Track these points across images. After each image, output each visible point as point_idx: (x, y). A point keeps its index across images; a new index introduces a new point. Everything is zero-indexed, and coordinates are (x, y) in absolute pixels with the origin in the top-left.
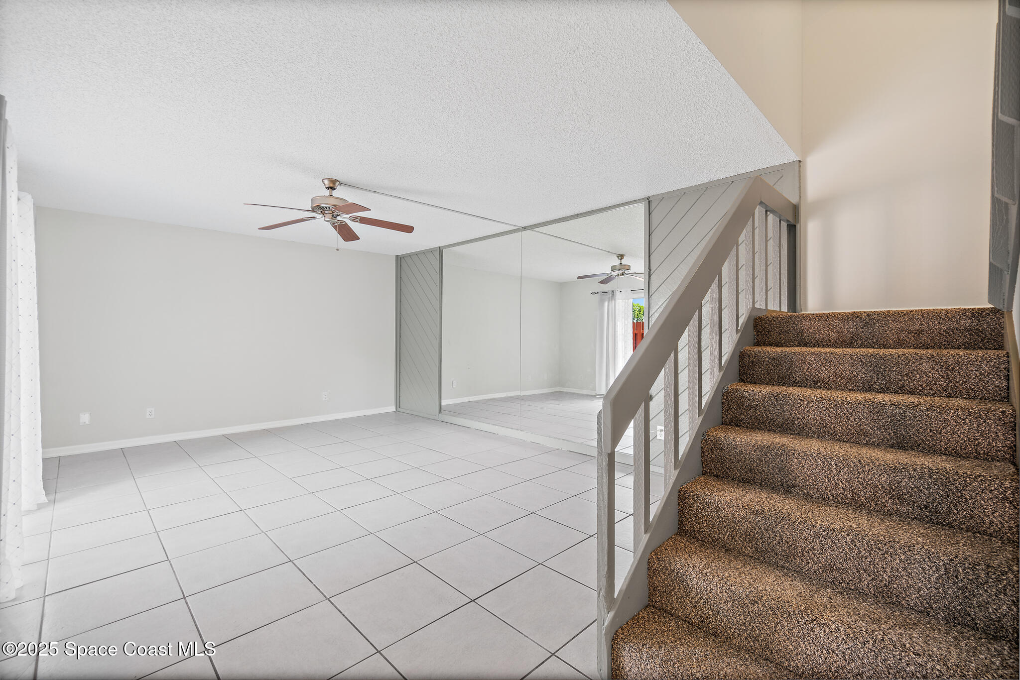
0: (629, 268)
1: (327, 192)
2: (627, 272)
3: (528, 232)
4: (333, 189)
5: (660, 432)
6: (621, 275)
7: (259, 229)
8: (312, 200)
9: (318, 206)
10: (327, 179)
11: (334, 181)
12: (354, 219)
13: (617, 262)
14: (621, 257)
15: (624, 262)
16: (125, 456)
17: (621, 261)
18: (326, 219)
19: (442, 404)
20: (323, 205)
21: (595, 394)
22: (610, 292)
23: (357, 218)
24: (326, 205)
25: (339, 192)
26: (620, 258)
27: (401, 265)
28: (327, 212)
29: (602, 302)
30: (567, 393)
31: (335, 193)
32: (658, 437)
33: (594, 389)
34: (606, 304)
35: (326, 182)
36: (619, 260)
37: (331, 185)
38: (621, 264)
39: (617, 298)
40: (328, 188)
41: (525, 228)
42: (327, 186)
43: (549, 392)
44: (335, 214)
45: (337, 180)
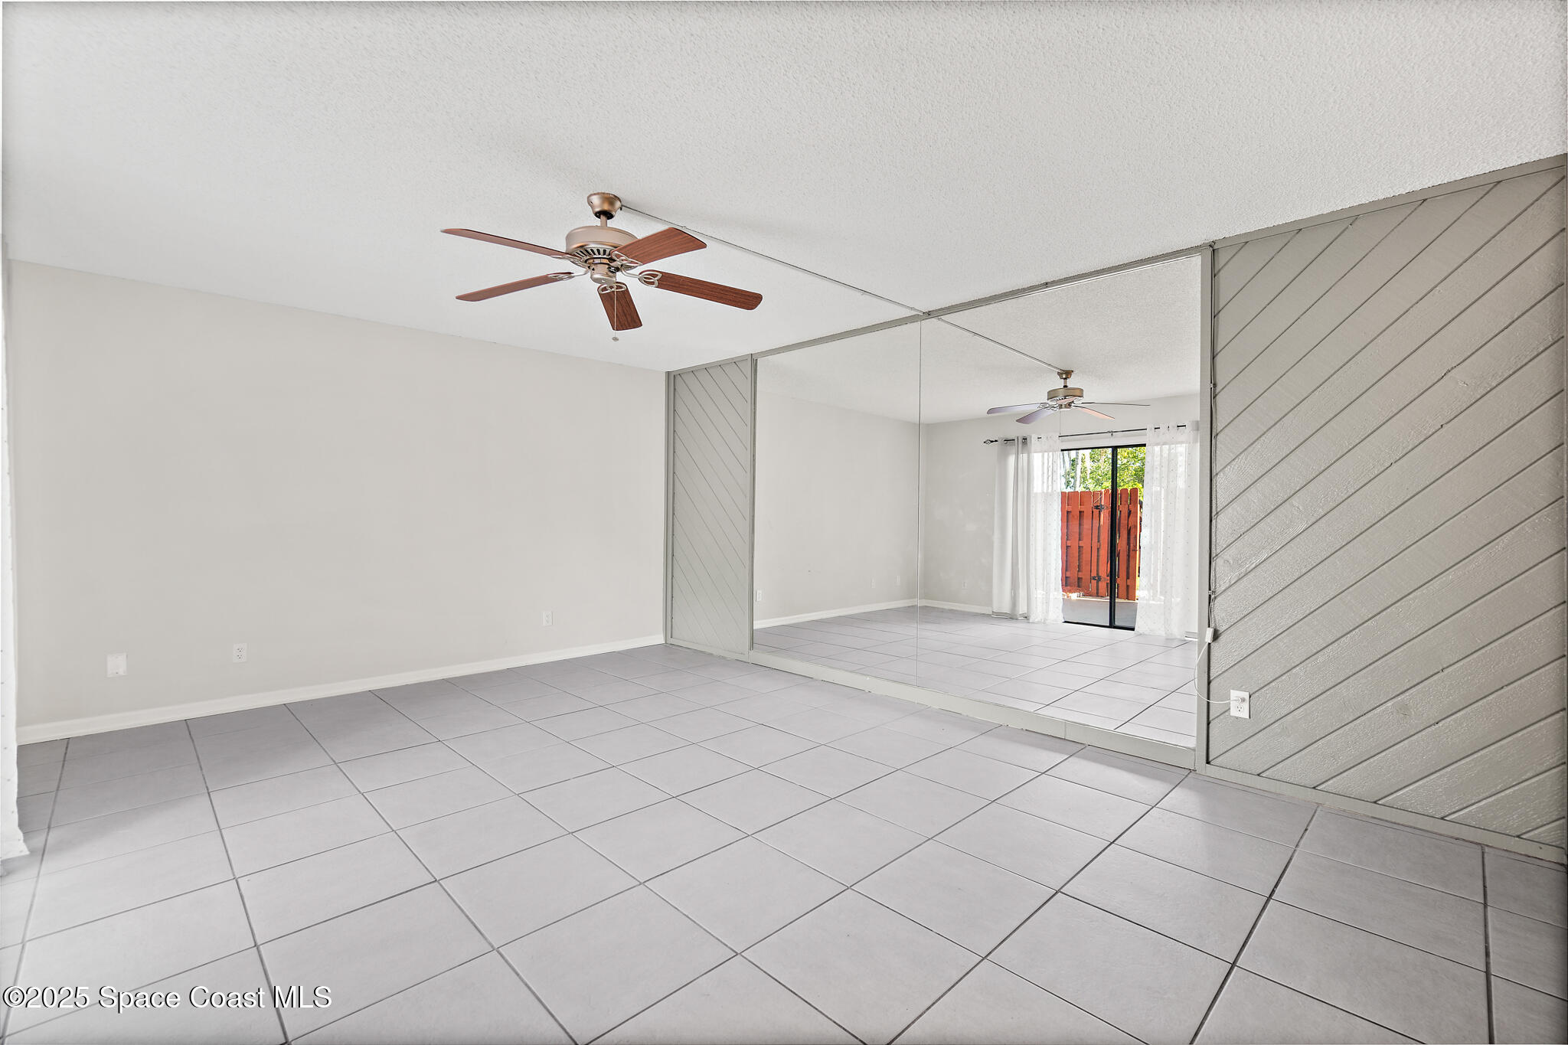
0: (1079, 393)
1: (597, 222)
2: (1078, 401)
3: (933, 322)
4: (608, 215)
5: (1237, 704)
6: (1065, 407)
7: (458, 298)
8: (567, 237)
9: (582, 247)
10: (595, 194)
11: (611, 199)
12: (647, 279)
13: (1060, 384)
14: (1066, 374)
15: (1071, 383)
16: (191, 738)
17: (1065, 382)
18: (596, 276)
19: (755, 628)
20: (592, 246)
21: (991, 613)
22: (1020, 440)
23: (654, 276)
24: (599, 246)
25: (620, 221)
26: (1064, 377)
27: (675, 389)
28: (597, 261)
29: (1003, 457)
30: (943, 611)
31: (611, 223)
32: (1234, 712)
33: (990, 603)
34: (1012, 459)
35: (596, 200)
36: (1063, 380)
37: (606, 207)
38: (1065, 386)
39: (1033, 449)
40: (598, 214)
41: (929, 314)
42: (597, 210)
43: (907, 605)
44: (617, 264)
45: (617, 198)
